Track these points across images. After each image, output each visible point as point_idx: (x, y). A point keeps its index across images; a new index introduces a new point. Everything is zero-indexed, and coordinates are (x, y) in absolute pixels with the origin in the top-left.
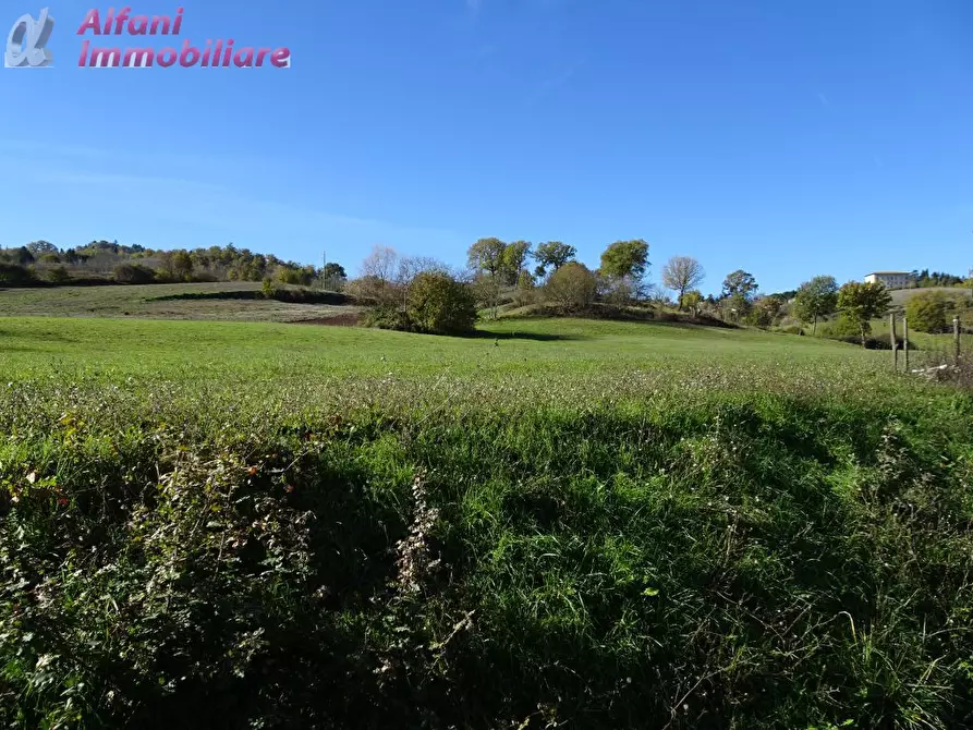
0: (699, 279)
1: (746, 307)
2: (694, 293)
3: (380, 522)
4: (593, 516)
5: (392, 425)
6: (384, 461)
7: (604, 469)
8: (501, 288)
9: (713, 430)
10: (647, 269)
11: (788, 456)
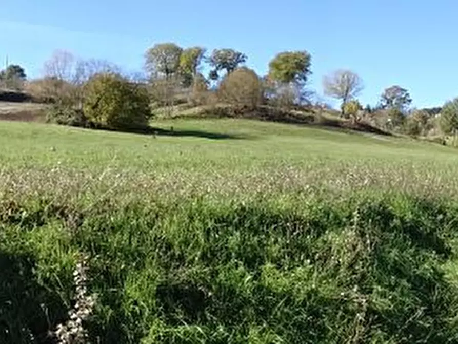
0: (360, 90)
1: (401, 118)
2: (354, 103)
3: (42, 305)
4: (240, 307)
5: (60, 212)
6: (49, 246)
7: (253, 261)
8: (177, 90)
9: (352, 224)
10: (309, 77)
11: (411, 247)
